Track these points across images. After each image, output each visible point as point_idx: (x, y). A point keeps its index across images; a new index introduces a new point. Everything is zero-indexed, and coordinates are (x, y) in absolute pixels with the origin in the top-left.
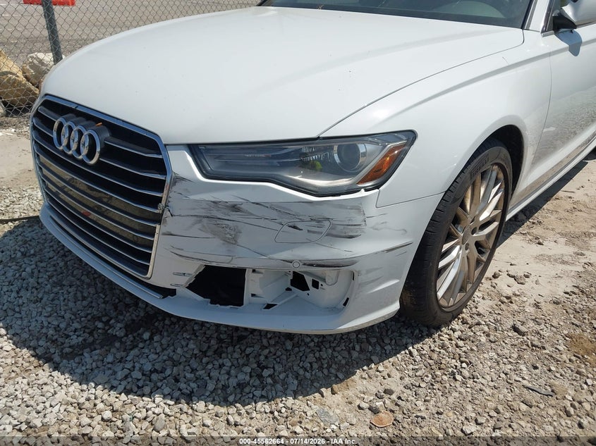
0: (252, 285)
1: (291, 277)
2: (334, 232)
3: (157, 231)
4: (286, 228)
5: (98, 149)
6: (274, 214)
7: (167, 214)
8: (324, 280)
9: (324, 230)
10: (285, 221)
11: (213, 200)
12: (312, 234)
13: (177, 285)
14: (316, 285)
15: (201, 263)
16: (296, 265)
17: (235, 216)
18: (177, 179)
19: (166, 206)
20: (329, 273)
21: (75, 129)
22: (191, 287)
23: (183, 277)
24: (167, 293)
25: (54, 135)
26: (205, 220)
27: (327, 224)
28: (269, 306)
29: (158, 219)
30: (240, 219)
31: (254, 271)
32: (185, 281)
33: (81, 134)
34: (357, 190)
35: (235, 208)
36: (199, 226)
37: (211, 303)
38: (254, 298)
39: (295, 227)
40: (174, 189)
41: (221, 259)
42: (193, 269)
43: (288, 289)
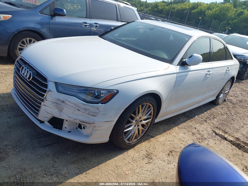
0: (65, 124)
1: (78, 125)
2: (89, 114)
3: (42, 104)
4: (76, 110)
5: (31, 78)
6: (74, 106)
7: (45, 99)
8: (86, 127)
9: (87, 113)
10: (76, 108)
11: (58, 98)
12: (83, 113)
13: (45, 120)
14: (84, 128)
15: (52, 115)
16: (77, 121)
17: (63, 104)
18: (50, 91)
19: (45, 97)
20: (88, 125)
21: (27, 70)
22: (49, 122)
23: (47, 118)
24: (42, 122)
25: (21, 70)
26: (55, 103)
27: (88, 111)
28: (69, 132)
29: (43, 100)
30: (64, 105)
31: (66, 121)
32: (47, 119)
33: (28, 72)
34: (98, 103)
35: (63, 102)
36: (52, 105)
37: (53, 128)
38: (65, 129)
39: (79, 110)
40: (48, 93)
41: (57, 115)
42: (50, 117)
43: (77, 128)
